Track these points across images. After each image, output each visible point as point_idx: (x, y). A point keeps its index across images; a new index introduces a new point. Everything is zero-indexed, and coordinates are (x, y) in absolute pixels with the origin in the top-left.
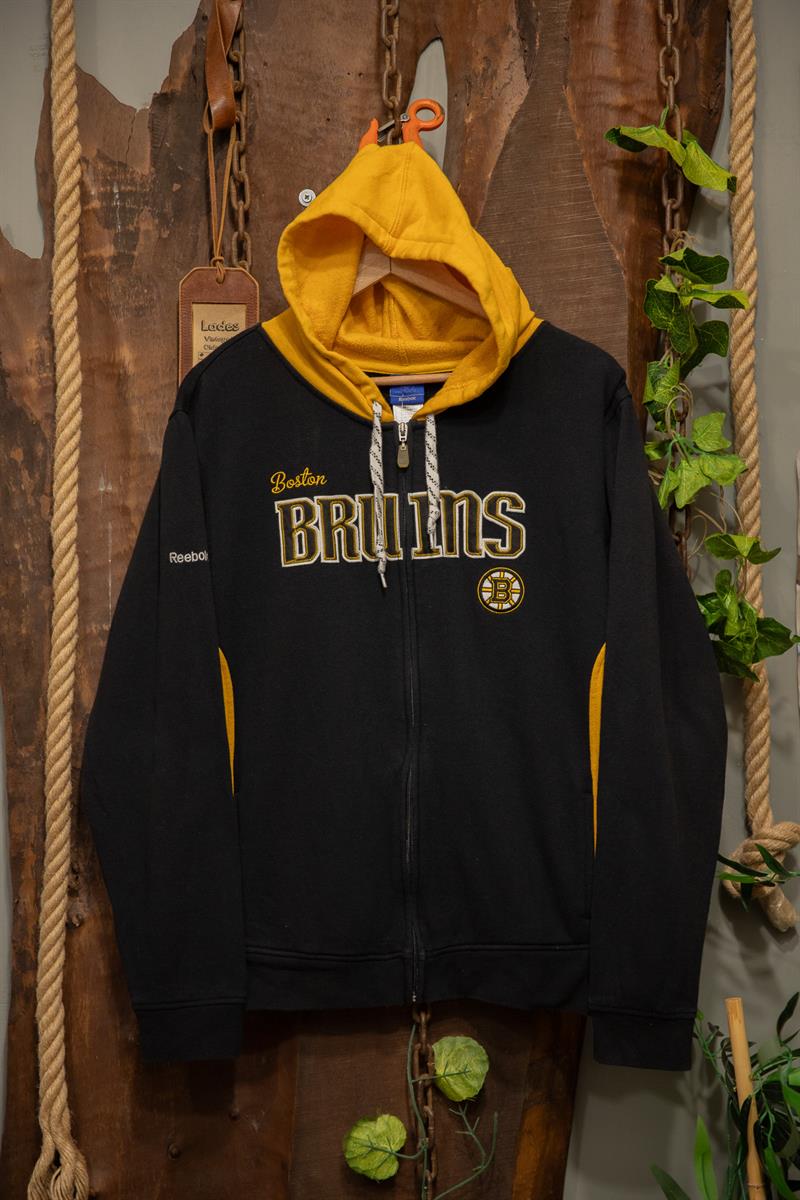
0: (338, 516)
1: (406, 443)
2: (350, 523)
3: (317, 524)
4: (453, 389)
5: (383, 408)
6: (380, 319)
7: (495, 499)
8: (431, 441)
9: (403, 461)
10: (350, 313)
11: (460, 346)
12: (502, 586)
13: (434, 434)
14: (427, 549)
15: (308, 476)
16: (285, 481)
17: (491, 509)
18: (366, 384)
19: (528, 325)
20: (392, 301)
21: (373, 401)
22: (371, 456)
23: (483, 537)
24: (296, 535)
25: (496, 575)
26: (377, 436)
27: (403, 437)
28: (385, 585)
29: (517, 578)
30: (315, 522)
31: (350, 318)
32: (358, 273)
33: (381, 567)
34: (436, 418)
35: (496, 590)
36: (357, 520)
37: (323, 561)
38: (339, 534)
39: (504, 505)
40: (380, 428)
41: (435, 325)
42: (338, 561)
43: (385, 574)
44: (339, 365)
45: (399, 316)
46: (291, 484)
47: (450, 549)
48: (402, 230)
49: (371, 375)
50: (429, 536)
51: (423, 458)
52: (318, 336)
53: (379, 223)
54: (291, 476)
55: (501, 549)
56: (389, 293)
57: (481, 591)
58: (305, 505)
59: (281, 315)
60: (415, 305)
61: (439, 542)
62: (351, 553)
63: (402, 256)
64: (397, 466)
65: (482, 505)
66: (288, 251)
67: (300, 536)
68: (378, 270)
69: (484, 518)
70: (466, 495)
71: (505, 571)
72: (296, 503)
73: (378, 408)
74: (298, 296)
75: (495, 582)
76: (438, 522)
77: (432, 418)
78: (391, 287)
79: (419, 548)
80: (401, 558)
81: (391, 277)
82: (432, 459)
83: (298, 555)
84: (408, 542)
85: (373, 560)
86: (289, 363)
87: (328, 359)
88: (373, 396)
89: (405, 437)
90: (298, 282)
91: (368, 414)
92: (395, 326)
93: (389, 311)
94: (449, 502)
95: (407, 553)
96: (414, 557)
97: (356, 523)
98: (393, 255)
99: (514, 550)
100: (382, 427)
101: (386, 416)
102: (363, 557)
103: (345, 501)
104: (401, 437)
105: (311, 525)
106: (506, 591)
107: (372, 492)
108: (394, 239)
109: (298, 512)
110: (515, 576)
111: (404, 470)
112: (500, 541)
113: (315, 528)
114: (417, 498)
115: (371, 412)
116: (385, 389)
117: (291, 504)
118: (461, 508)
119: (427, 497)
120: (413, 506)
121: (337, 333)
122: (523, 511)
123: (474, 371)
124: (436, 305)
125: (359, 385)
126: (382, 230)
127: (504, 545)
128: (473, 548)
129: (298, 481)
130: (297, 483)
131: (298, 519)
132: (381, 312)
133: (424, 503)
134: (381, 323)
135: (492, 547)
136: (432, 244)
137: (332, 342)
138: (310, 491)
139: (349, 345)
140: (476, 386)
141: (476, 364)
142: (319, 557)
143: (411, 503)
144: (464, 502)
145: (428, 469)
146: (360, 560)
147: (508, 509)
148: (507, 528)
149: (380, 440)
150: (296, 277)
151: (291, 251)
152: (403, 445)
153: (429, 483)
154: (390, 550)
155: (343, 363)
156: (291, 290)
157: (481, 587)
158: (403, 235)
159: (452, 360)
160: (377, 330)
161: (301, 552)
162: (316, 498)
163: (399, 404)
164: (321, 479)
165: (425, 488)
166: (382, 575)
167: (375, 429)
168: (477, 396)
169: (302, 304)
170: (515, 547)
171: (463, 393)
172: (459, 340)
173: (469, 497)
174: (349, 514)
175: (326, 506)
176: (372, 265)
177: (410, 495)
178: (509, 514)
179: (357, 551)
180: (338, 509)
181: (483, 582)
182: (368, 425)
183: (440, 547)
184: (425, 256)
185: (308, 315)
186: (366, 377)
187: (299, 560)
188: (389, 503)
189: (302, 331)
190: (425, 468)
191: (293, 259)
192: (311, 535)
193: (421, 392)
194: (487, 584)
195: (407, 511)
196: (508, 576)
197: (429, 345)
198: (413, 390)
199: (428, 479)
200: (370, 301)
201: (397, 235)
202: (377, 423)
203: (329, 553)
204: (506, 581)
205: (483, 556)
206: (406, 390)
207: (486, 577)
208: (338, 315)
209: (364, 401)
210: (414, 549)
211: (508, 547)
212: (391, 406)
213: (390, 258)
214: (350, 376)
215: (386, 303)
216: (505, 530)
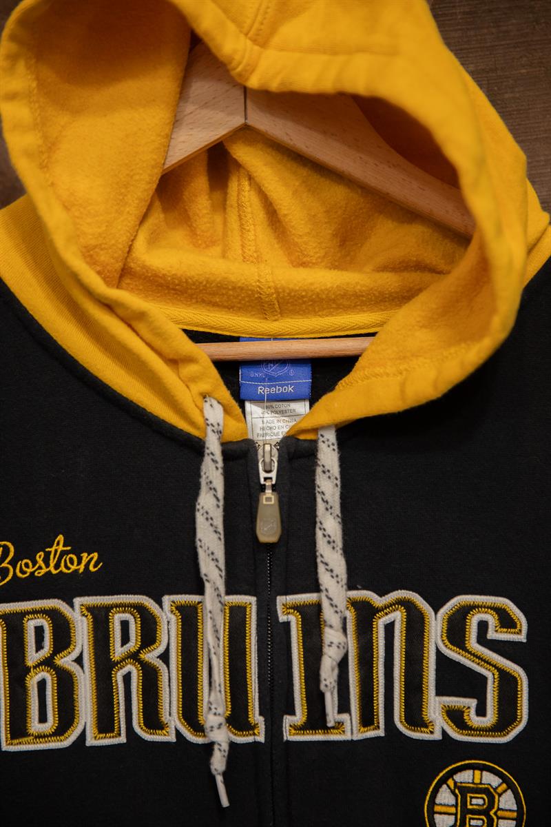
0: (125, 639)
1: (274, 488)
2: (151, 656)
3: (79, 660)
4: (376, 375)
5: (227, 411)
6: (218, 219)
7: (463, 613)
8: (328, 486)
9: (268, 529)
10: (157, 204)
11: (390, 281)
12: (477, 802)
13: (335, 470)
14: (316, 719)
15: (63, 553)
16: (13, 563)
17: (456, 633)
18: (190, 360)
19: (539, 240)
20: (246, 184)
21: (204, 396)
22: (200, 519)
23: (440, 692)
24: (32, 681)
25: (465, 777)
26: (212, 473)
27: (268, 474)
28: (225, 802)
29: (510, 786)
30: (75, 655)
31: (157, 217)
32: (176, 122)
33: (218, 763)
34: (339, 438)
35: (465, 811)
36: (167, 650)
37: (90, 742)
38: (127, 678)
39: (483, 626)
40: (219, 458)
41: (335, 235)
42: (123, 739)
43: (225, 774)
44: (131, 319)
45: (261, 215)
46: (25, 569)
47: (367, 719)
48: (273, 30)
49: (197, 337)
50: (321, 696)
51: (311, 520)
52: (89, 254)
53: (225, 11)
54: (26, 551)
55: (474, 720)
56: (238, 166)
57: (432, 813)
58: (53, 614)
59: (12, 206)
60: (295, 192)
61: (344, 707)
62: (153, 720)
63: (274, 86)
64: (255, 538)
65: (436, 625)
66: (21, 66)
67: (42, 685)
68: (219, 116)
69: (438, 652)
70: (401, 602)
71: (483, 768)
72: (35, 612)
73: (214, 414)
74: (44, 167)
75: (463, 792)
76: (343, 664)
77: (331, 436)
78: (243, 153)
79: (300, 716)
80: (261, 738)
81: (246, 133)
82: (329, 524)
83: (35, 726)
84: (278, 704)
85: (199, 740)
86: (25, 311)
87: (109, 306)
88: (204, 386)
89: (273, 475)
90: (45, 137)
91: (192, 423)
92: (251, 236)
93: (240, 206)
94: (365, 614)
95: (274, 728)
96: (289, 736)
97: (165, 657)
98: (254, 82)
99: (503, 724)
100: (224, 453)
101: (234, 431)
102: (178, 734)
103: (141, 610)
104: (263, 475)
105: (65, 660)
106: (486, 812)
107: (201, 591)
108: (256, 48)
109: (39, 631)
110: (504, 779)
111: (269, 547)
112: (473, 703)
113: (74, 668)
114: (297, 608)
115: (200, 421)
116: (229, 370)
117: (24, 614)
118: (389, 628)
119: (318, 607)
120: (288, 624)
121: (130, 247)
122: (522, 638)
123: (424, 337)
124: (338, 194)
125: (174, 362)
126: (231, 27)
127: (481, 711)
128: (415, 716)
129: (40, 562)
130: (40, 567)
131: (39, 647)
132: (221, 206)
133: (312, 619)
134: (219, 227)
135: (456, 716)
136: (341, 58)
137: (119, 265)
138: (67, 587)
139: (156, 275)
140: (432, 374)
141: (429, 323)
142: (83, 735)
143: (282, 618)
144: (398, 616)
145: (322, 547)
146: (172, 738)
147: (491, 635)
148: (488, 675)
149: (219, 483)
150: (40, 124)
151: (28, 67)
152: (269, 492)
153: (324, 578)
154: (238, 720)
155: (142, 316)
156: (28, 154)
157: (432, 802)
158: (276, 40)
159: (372, 311)
160: (211, 243)
161: (43, 718)
162: (78, 601)
163: (258, 400)
164: (90, 561)
165: (316, 587)
166: (219, 779)
167: (207, 460)
168: (439, 395)
169: (53, 184)
170: (507, 717)
171: (403, 385)
172: (384, 268)
173: (407, 605)
174: (149, 635)
175: (100, 618)
176: (205, 105)
177: (281, 600)
178: (495, 646)
179: (165, 717)
180: (125, 625)
181: (436, 791)
182: (195, 448)
183: (345, 717)
184: (328, 85)
185: (67, 208)
186: (188, 346)
187: (41, 736)
188: (237, 617)
189: (51, 242)
190: (313, 544)
191: (34, 84)
192: (66, 683)
193: (303, 378)
194: (445, 797)
195: (275, 636)
196: (491, 780)
197: (324, 278)
198: (291, 370)
199: (321, 569)
200: (200, 183)
201: (262, 40)
202: (213, 446)
203: (105, 723)
204: (486, 791)
205: (437, 736)
206: (273, 370)
207: (443, 781)
208: (133, 209)
209: (186, 396)
210: (288, 720)
211: (491, 718)
212: (242, 406)
213: (245, 90)
214: (157, 343)
215: (233, 186)
216: (485, 679)
